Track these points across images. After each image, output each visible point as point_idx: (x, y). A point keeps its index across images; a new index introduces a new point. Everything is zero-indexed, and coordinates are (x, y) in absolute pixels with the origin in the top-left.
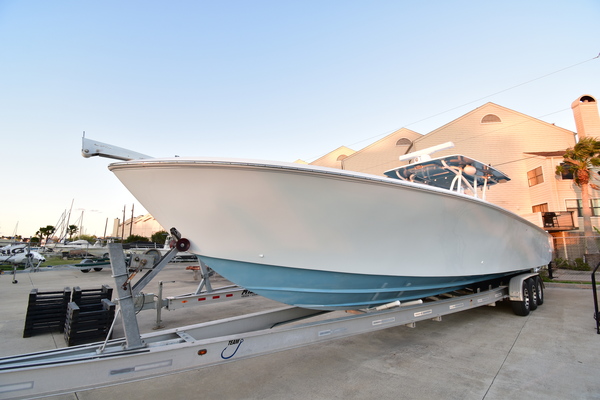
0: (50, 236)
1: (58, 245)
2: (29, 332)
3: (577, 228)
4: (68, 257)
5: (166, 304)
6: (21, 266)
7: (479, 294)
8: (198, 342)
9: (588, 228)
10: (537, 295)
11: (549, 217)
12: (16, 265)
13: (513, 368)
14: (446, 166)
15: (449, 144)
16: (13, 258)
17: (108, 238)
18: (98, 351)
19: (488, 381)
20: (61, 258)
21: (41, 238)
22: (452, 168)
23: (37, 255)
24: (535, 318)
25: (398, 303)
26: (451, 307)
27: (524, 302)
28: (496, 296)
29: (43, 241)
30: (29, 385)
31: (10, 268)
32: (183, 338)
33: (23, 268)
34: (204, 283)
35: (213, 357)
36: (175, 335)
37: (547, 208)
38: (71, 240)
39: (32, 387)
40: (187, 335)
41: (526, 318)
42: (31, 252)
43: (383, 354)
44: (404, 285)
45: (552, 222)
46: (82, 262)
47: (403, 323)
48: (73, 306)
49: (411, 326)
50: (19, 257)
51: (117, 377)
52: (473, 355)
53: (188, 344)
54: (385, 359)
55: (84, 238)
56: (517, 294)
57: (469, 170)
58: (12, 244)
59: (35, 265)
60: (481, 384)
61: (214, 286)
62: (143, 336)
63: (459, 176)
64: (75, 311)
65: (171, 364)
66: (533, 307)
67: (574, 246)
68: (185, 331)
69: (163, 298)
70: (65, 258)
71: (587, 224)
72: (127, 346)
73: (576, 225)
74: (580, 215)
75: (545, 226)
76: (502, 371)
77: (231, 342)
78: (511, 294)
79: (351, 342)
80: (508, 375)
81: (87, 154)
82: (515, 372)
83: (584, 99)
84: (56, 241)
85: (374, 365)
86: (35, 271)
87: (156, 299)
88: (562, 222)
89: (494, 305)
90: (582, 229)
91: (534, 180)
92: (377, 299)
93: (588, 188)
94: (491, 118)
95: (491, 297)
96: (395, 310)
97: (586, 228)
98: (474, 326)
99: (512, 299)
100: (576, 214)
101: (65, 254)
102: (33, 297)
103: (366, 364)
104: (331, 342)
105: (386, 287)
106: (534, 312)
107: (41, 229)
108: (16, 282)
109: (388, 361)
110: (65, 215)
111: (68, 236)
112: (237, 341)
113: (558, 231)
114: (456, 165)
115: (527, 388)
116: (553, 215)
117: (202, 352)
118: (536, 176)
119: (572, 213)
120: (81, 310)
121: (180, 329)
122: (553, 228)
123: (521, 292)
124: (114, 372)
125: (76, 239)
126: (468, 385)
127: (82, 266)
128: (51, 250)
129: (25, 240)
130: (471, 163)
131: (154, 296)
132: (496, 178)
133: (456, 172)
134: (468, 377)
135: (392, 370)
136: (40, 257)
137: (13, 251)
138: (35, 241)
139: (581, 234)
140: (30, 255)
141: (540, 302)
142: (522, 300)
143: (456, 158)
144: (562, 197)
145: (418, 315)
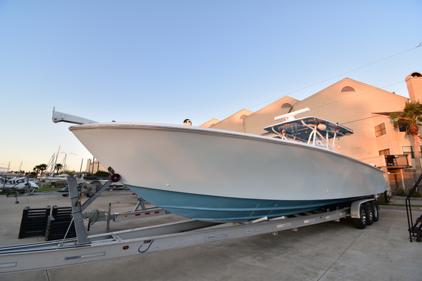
0: (44, 171)
1: (49, 178)
2: (23, 235)
3: (411, 167)
4: (55, 186)
5: (113, 218)
6: (22, 192)
7: (328, 213)
8: (122, 241)
9: (418, 167)
10: (373, 215)
11: (390, 159)
12: (19, 190)
13: (342, 264)
14: (304, 124)
15: (307, 109)
16: (17, 186)
17: (83, 173)
18: (59, 245)
19: (322, 272)
20: (50, 186)
21: (38, 172)
22: (310, 126)
23: (33, 184)
24: (370, 231)
25: (266, 218)
26: (306, 222)
27: (361, 219)
28: (341, 214)
29: (39, 175)
30: (14, 264)
31: (15, 193)
32: (115, 239)
33: (24, 193)
34: (140, 204)
35: (133, 251)
36: (110, 237)
37: (389, 152)
38: (57, 174)
39: (16, 266)
40: (118, 237)
41: (363, 230)
42: (29, 182)
43: (255, 253)
44: (273, 206)
45: (393, 162)
46: (63, 189)
47: (269, 231)
48: (51, 218)
49: (275, 234)
50: (21, 186)
51: (70, 261)
52: (317, 255)
53: (117, 242)
54: (255, 256)
55: (67, 172)
56: (356, 213)
57: (322, 127)
58: (17, 177)
59: (31, 191)
60: (316, 274)
61: (146, 207)
62: (89, 237)
63: (315, 131)
64: (52, 221)
65: (104, 255)
66: (369, 223)
67: (409, 179)
68: (117, 234)
69: (112, 214)
70: (53, 186)
71: (418, 164)
72: (77, 243)
73: (410, 164)
74: (413, 157)
75: (387, 165)
76: (334, 266)
77: (146, 242)
78: (352, 213)
79: (235, 245)
80: (337, 269)
81: (56, 121)
82: (344, 266)
83: (414, 74)
84: (48, 175)
85: (247, 260)
86: (31, 195)
87: (106, 214)
88: (400, 162)
89: (338, 221)
90: (414, 168)
91: (380, 132)
92: (252, 216)
93: (417, 138)
94: (348, 89)
95: (337, 215)
96: (263, 223)
97: (417, 167)
98: (323, 236)
99: (352, 217)
100: (409, 157)
101: (53, 184)
102: (26, 212)
103: (241, 260)
104: (222, 245)
105: (259, 207)
106: (370, 227)
107: (37, 167)
108: (18, 202)
109: (257, 258)
110: (54, 157)
111: (56, 171)
112: (150, 241)
113: (397, 169)
114: (313, 123)
115: (348, 278)
116: (393, 157)
117: (126, 248)
118: (381, 130)
119: (406, 156)
120: (56, 220)
121: (114, 233)
122: (393, 167)
123: (359, 212)
124: (67, 258)
125: (62, 173)
126: (307, 274)
127: (63, 191)
128: (44, 181)
129: (27, 174)
130: (323, 122)
131: (105, 212)
132: (343, 132)
133: (312, 128)
134: (309, 269)
135: (258, 264)
136: (36, 186)
137: (17, 181)
138: (33, 175)
139: (414, 171)
140: (27, 184)
141: (375, 219)
142: (359, 217)
143: (313, 118)
144: (399, 144)
145: (280, 227)
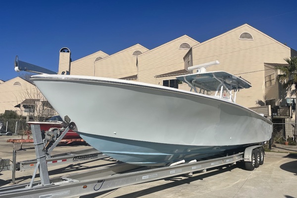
7: (227, 157)
10: (260, 159)
11: (275, 109)
14: (215, 77)
24: (258, 172)
25: (184, 161)
26: (212, 164)
28: (237, 158)
37: (275, 103)
47: (186, 173)
49: (190, 174)
63: (222, 84)
66: (256, 166)
75: (272, 115)
77: (99, 181)
78: (245, 157)
89: (235, 163)
91: (269, 83)
94: (246, 36)
95: (234, 159)
96: (182, 165)
99: (245, 160)
112: (102, 181)
116: (278, 108)
118: (271, 81)
119: (289, 107)
122: (277, 116)
123: (251, 156)
141: (261, 163)
142: (251, 161)
145: (195, 169)
